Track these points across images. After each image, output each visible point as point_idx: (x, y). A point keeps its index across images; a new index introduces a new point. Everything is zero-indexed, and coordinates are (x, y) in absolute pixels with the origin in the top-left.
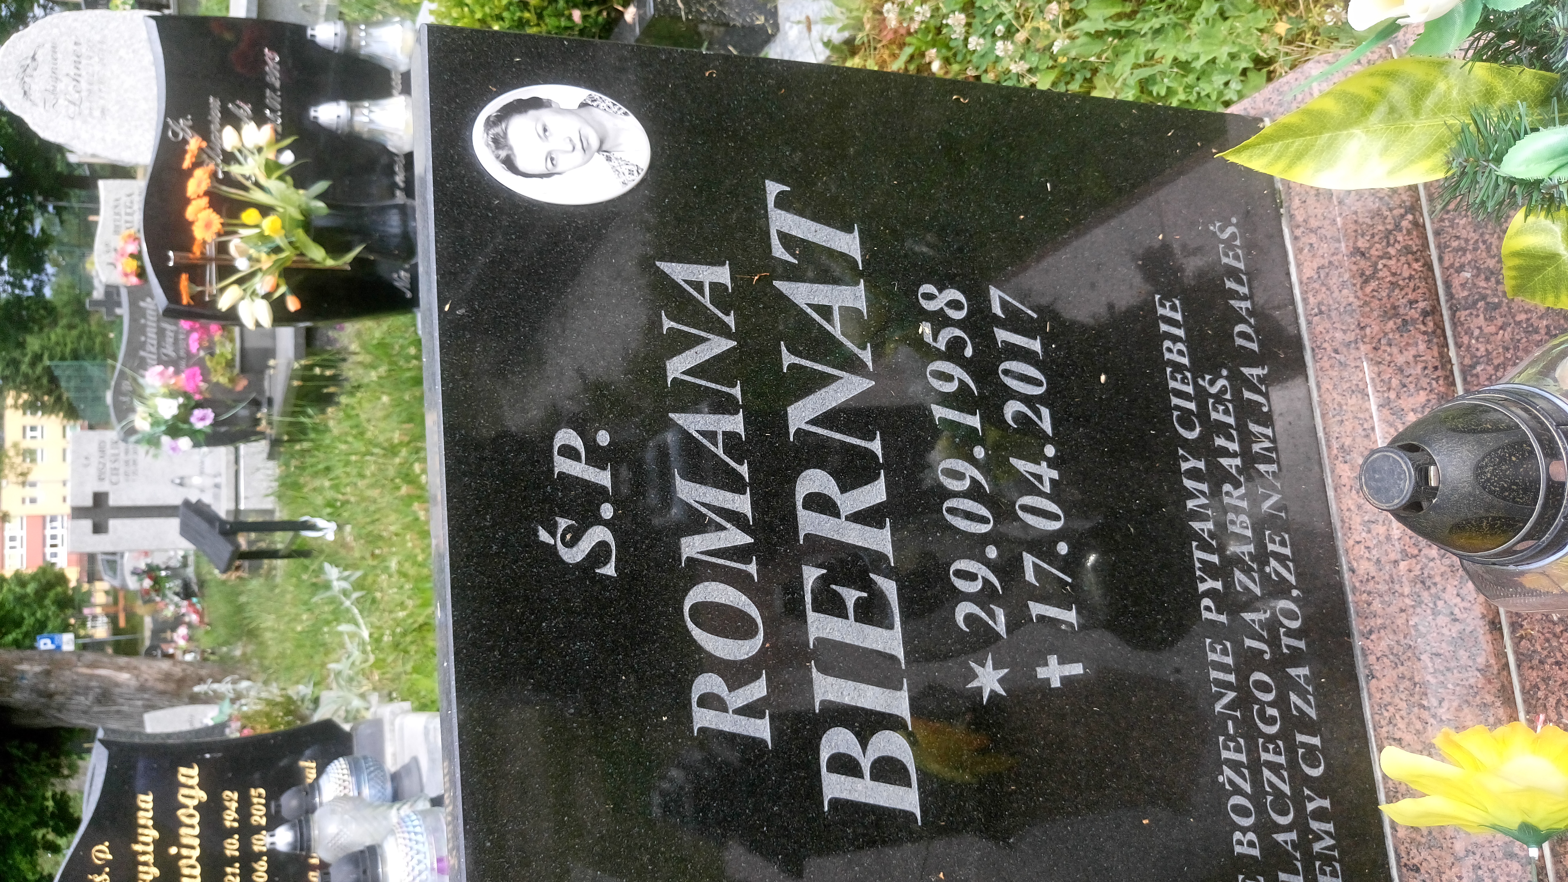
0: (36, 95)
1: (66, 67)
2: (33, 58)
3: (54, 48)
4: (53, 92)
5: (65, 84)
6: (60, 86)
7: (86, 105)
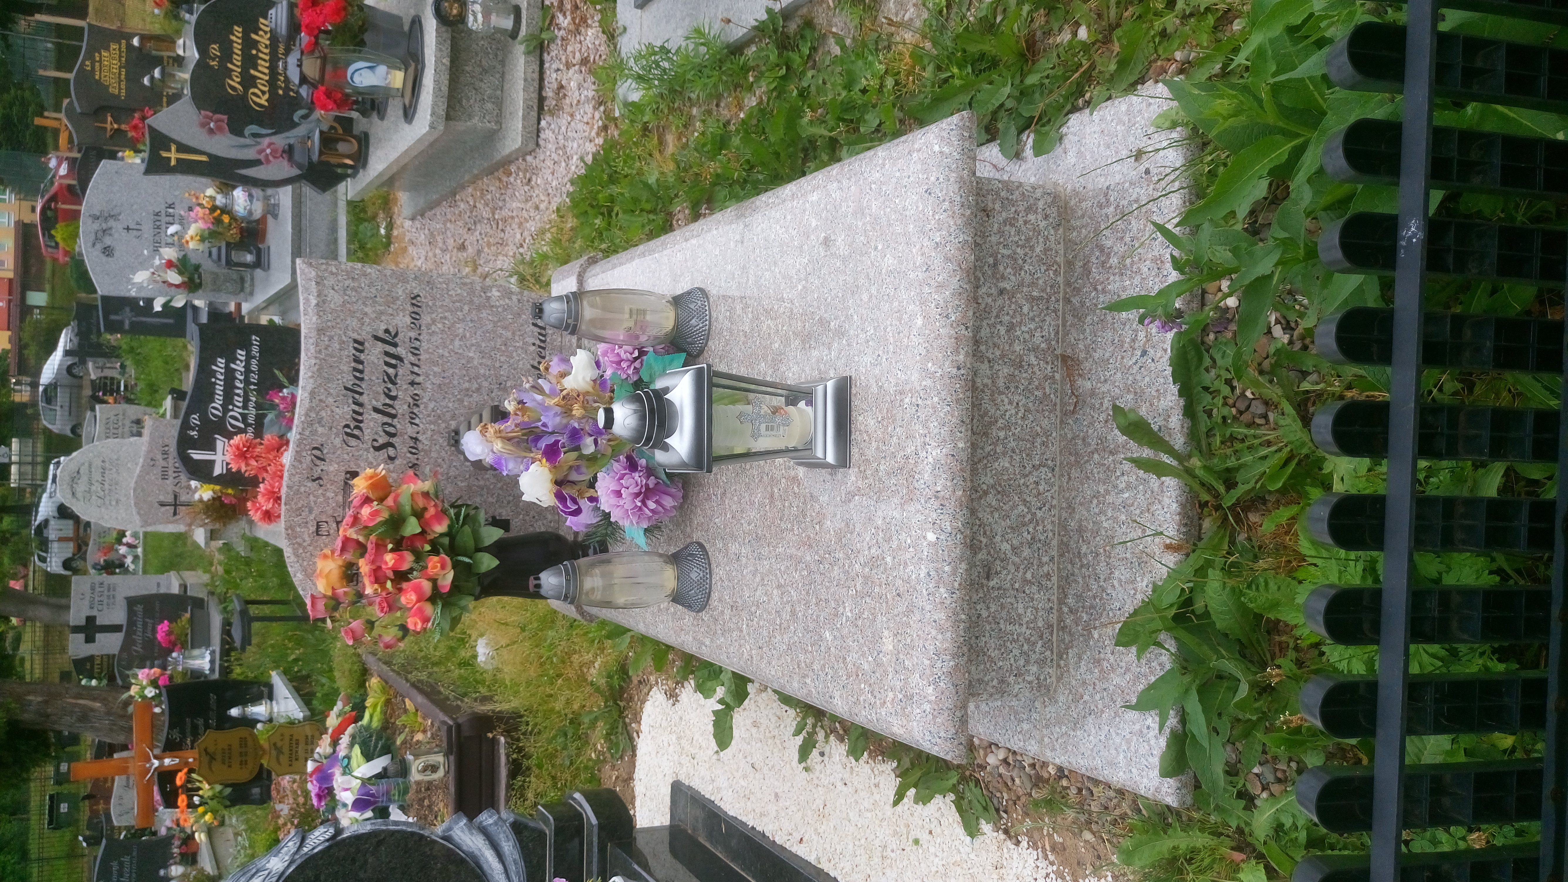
0: (79, 495)
1: (96, 476)
2: (78, 472)
3: (90, 466)
4: (89, 492)
5: (96, 487)
6: (93, 488)
7: (108, 498)
